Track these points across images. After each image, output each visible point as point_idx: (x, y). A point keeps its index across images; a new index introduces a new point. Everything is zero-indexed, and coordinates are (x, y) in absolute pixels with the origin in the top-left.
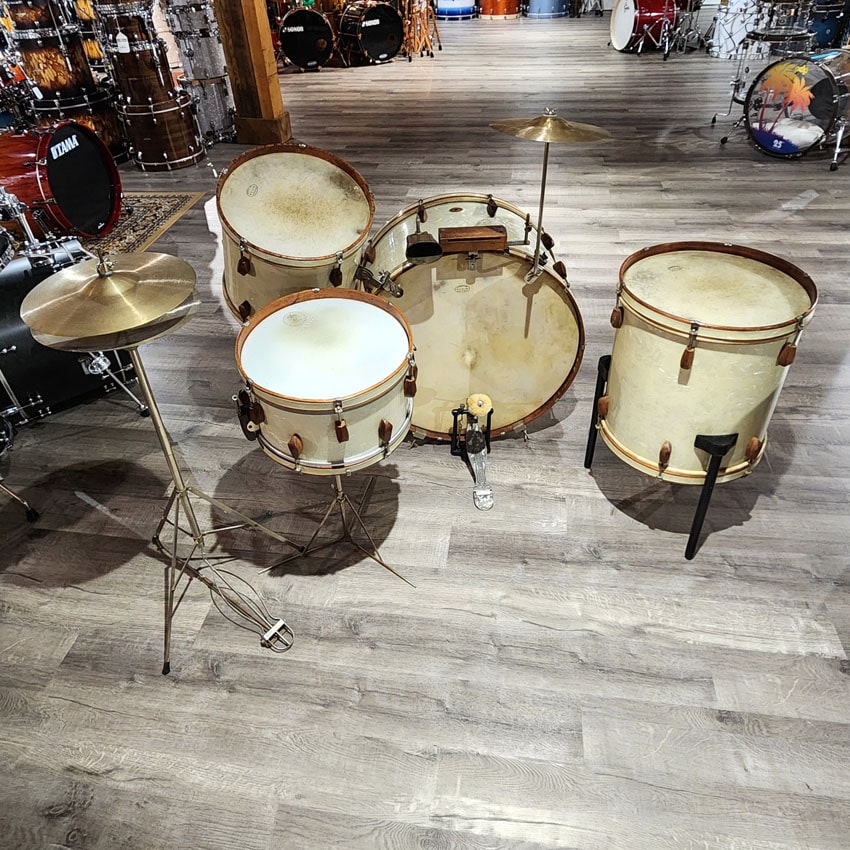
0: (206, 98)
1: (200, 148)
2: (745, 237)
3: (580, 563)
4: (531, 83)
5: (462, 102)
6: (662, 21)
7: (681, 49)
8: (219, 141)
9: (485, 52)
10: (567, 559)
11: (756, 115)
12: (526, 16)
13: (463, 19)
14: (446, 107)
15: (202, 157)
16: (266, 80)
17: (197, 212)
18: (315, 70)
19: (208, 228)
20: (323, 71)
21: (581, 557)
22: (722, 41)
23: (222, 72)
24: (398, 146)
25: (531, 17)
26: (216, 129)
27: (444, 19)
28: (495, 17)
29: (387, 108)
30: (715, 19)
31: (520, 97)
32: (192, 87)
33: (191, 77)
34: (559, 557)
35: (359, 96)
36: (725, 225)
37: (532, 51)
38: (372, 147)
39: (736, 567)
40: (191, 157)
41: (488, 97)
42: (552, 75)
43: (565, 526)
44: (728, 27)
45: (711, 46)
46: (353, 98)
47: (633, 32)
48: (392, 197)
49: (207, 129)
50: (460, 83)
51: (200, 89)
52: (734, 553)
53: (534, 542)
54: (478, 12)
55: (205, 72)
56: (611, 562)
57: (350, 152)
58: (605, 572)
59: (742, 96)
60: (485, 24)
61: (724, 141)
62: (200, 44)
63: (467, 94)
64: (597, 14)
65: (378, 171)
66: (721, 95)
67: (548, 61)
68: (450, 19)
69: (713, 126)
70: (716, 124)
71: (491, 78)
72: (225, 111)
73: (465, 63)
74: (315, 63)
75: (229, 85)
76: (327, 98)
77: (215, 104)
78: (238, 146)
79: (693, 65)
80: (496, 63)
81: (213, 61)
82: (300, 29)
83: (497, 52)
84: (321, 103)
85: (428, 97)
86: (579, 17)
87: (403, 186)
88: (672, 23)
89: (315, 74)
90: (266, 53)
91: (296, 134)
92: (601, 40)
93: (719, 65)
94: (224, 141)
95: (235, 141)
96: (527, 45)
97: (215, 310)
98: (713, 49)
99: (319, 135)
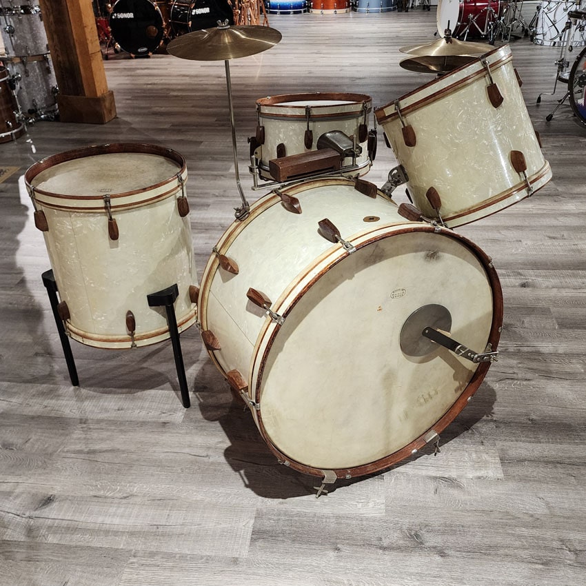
0: (28, 76)
1: (19, 125)
2: (574, 208)
3: (399, 548)
4: (359, 69)
5: (290, 85)
6: (486, 10)
7: (506, 38)
8: (42, 120)
9: (314, 42)
10: (385, 545)
11: (581, 91)
12: (355, 10)
13: (295, 13)
14: (274, 90)
15: (21, 134)
16: (88, 57)
17: (10, 185)
18: (145, 56)
19: (20, 202)
20: (154, 58)
21: (401, 542)
22: (546, 29)
23: (44, 49)
24: (223, 125)
25: (360, 11)
26: (38, 107)
27: (275, 13)
28: (325, 12)
29: (215, 91)
30: (538, 8)
31: (347, 81)
32: (13, 64)
33: (12, 54)
34: (377, 543)
35: (187, 80)
36: (552, 196)
37: (361, 41)
38: (197, 126)
39: (576, 552)
40: (9, 133)
41: (316, 81)
42: (380, 62)
43: (383, 506)
44: (551, 15)
45: (535, 34)
46: (182, 82)
47: (459, 21)
48: (215, 173)
49: (29, 107)
50: (288, 69)
51: (21, 65)
52: (573, 536)
53: (348, 525)
54: (309, 7)
55: (26, 48)
56: (435, 547)
57: (174, 130)
58: (428, 559)
59: (566, 76)
60: (316, 17)
61: (549, 118)
62: (20, 21)
63: (296, 78)
64: (424, 9)
65: (202, 147)
66: (546, 78)
67: (376, 49)
68: (282, 13)
69: (538, 106)
70: (541, 103)
71: (321, 64)
72: (48, 90)
73: (294, 51)
74: (145, 49)
75: (51, 63)
76: (156, 82)
77: (37, 81)
78: (60, 124)
79: (518, 52)
80: (325, 51)
81: (35, 38)
82: (130, 15)
83: (327, 42)
84: (149, 86)
85: (256, 81)
86: (407, 11)
87: (226, 163)
88: (496, 13)
89: (146, 60)
90: (87, 30)
91: (120, 114)
92: (428, 31)
93: (544, 52)
94: (46, 119)
95: (57, 119)
96: (355, 36)
97: (18, 281)
98: (538, 37)
99: (144, 114)
